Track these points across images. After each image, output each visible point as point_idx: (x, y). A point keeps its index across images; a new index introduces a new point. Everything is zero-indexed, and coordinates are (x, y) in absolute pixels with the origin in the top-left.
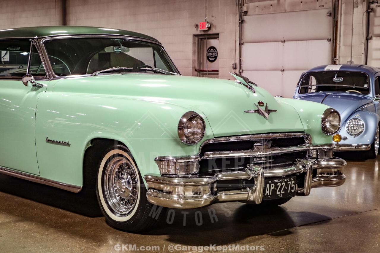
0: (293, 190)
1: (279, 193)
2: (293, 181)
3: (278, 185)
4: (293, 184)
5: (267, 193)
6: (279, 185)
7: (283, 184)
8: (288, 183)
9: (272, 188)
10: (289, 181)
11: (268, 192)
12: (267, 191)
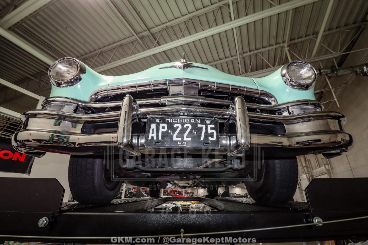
0: (212, 137)
1: (180, 139)
2: (211, 124)
3: (175, 126)
4: (212, 128)
5: (152, 137)
6: (178, 127)
7: (188, 127)
8: (199, 126)
9: (161, 130)
10: (202, 123)
11: (154, 135)
12: (153, 133)
